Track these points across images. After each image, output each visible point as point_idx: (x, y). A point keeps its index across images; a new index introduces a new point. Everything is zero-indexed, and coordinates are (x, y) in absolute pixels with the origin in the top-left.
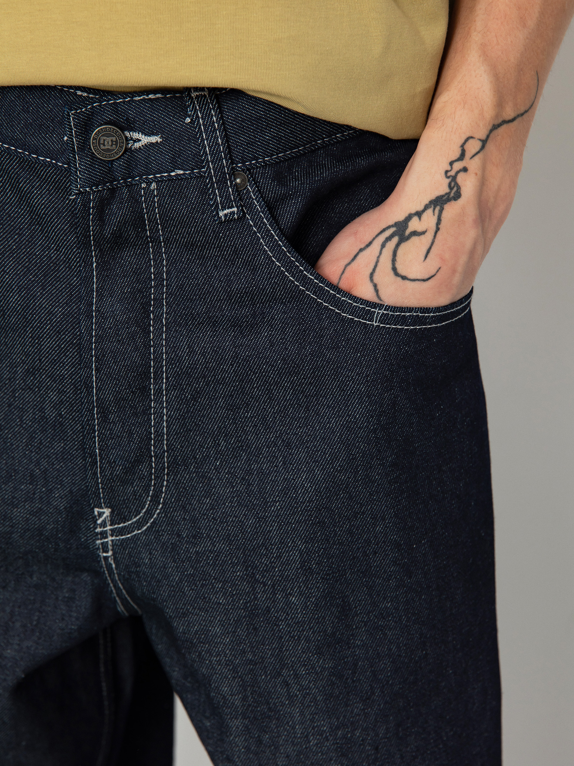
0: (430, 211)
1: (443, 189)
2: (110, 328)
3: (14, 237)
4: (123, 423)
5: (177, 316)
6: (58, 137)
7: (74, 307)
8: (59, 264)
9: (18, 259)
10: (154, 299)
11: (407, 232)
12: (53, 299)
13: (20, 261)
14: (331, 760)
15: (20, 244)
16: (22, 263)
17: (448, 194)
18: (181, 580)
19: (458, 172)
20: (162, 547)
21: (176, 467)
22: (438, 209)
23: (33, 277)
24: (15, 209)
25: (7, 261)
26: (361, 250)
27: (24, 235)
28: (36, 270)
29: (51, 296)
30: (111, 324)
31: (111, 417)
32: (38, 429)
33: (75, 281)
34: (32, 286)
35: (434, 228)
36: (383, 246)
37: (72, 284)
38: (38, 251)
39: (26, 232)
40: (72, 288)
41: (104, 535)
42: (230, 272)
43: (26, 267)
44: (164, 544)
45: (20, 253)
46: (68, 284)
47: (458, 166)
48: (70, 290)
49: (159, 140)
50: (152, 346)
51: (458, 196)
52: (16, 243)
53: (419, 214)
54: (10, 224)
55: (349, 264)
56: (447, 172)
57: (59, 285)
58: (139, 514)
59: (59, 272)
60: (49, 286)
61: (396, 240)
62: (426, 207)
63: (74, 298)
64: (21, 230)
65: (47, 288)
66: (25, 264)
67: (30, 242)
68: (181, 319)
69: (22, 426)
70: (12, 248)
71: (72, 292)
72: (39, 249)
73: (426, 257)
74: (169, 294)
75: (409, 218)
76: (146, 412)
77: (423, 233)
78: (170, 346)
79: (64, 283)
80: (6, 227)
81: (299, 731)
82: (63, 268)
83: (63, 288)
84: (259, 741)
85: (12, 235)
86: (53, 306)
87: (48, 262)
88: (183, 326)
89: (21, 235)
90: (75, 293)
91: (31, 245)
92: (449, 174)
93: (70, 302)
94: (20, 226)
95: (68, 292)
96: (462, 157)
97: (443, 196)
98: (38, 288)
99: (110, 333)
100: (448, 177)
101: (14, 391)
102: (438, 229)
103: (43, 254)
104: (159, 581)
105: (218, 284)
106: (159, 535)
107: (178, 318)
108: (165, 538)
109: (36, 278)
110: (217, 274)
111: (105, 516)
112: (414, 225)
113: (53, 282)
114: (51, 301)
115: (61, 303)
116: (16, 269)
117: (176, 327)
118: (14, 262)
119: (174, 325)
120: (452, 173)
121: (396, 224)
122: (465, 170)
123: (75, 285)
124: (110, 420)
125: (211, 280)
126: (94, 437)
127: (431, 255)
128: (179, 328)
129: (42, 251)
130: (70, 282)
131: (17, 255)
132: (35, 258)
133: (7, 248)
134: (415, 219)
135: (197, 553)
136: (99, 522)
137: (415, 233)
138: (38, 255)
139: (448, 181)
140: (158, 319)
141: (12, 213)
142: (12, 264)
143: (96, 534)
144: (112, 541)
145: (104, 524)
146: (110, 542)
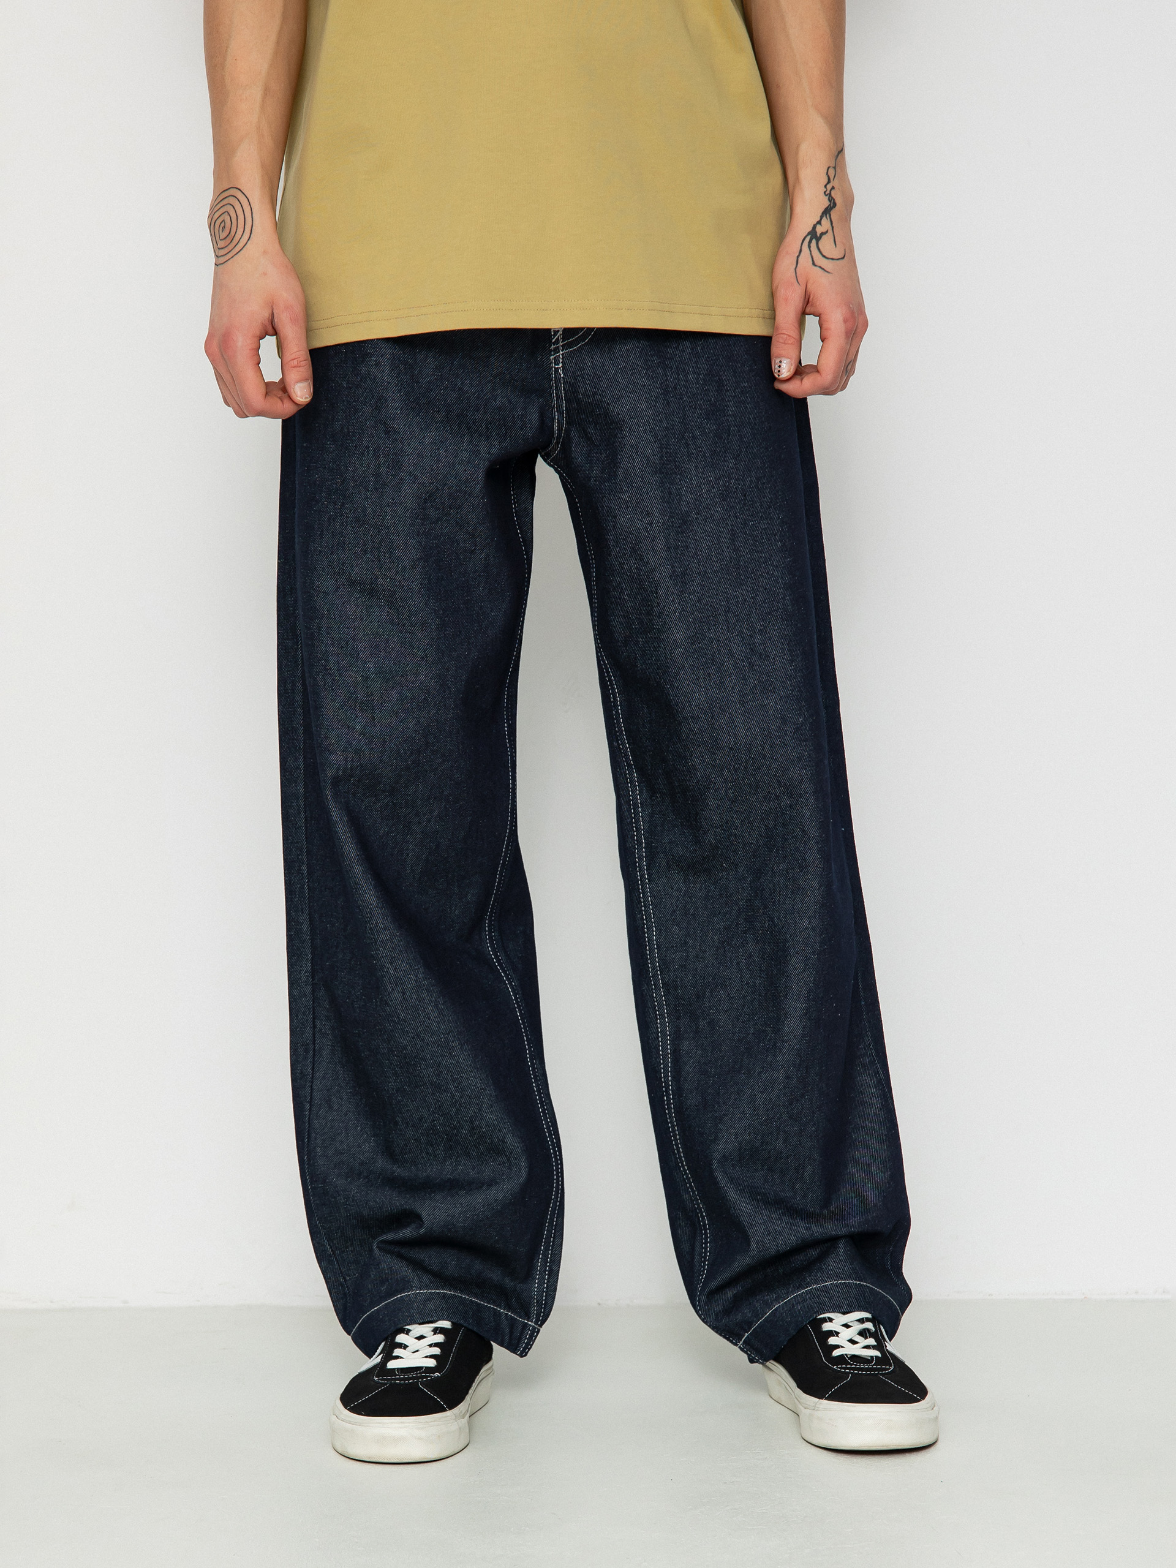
0: (824, 218)
1: (826, 203)
11: (818, 235)
14: (716, 504)
17: (830, 205)
18: (616, 373)
19: (831, 191)
20: (601, 351)
22: (828, 215)
26: (798, 257)
35: (831, 227)
36: (809, 247)
41: (556, 350)
44: (602, 349)
47: (829, 187)
51: (835, 205)
53: (819, 222)
55: (796, 267)
56: (825, 192)
61: (814, 241)
62: (821, 217)
73: (835, 244)
75: (814, 227)
77: (827, 232)
81: (694, 482)
84: (670, 493)
92: (826, 193)
96: (829, 182)
97: (827, 208)
100: (826, 195)
102: (833, 227)
104: (600, 377)
106: (598, 342)
108: (603, 344)
111: (558, 336)
112: (819, 230)
120: (828, 192)
121: (809, 234)
122: (833, 188)
127: (837, 243)
134: (818, 226)
136: (553, 341)
137: (822, 234)
139: (827, 197)
143: (551, 351)
144: (563, 355)
145: (557, 341)
146: (561, 356)
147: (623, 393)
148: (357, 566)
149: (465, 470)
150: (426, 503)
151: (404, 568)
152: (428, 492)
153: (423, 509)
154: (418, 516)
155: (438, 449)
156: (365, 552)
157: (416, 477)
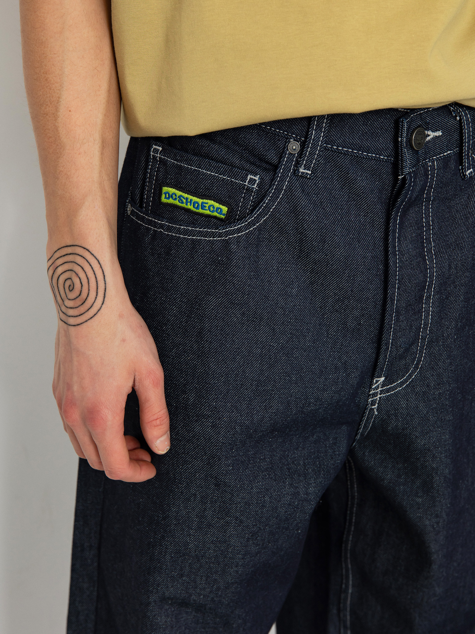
2: (407, 261)
3: (338, 211)
4: (407, 320)
5: (439, 247)
6: (383, 140)
7: (377, 251)
8: (366, 224)
9: (342, 225)
10: (426, 239)
12: (365, 248)
13: (343, 226)
15: (342, 215)
16: (345, 227)
18: (427, 413)
20: (416, 395)
21: (431, 344)
23: (352, 236)
24: (338, 193)
25: (336, 227)
27: (344, 209)
28: (353, 231)
29: (364, 246)
30: (407, 257)
31: (401, 317)
32: (340, 336)
33: (376, 234)
34: (352, 242)
37: (374, 237)
38: (352, 218)
39: (345, 207)
40: (375, 239)
41: (375, 395)
42: (466, 212)
43: (348, 229)
44: (417, 393)
45: (343, 221)
46: (372, 237)
48: (374, 241)
49: (441, 134)
50: (428, 269)
52: (340, 215)
54: (335, 203)
57: (367, 238)
58: (404, 377)
59: (366, 230)
60: (362, 240)
63: (377, 245)
64: (341, 206)
65: (361, 241)
66: (347, 227)
67: (347, 213)
68: (443, 249)
69: (328, 337)
70: (338, 218)
71: (375, 242)
72: (354, 217)
74: (434, 234)
76: (420, 312)
78: (438, 267)
79: (370, 237)
80: (333, 205)
82: (368, 226)
83: (370, 240)
85: (337, 210)
86: (366, 253)
87: (359, 224)
88: (445, 253)
89: (341, 209)
90: (377, 242)
91: (348, 215)
93: (375, 248)
94: (341, 203)
95: (373, 242)
98: (356, 242)
99: (406, 263)
101: (323, 314)
103: (356, 220)
104: (412, 416)
105: (460, 222)
106: (414, 388)
107: (441, 249)
108: (418, 389)
109: (354, 236)
110: (459, 215)
111: (379, 382)
113: (364, 237)
114: (364, 249)
115: (370, 250)
116: (342, 232)
117: (441, 254)
118: (340, 228)
119: (439, 253)
123: (376, 237)
124: (400, 320)
125: (456, 220)
126: (391, 332)
128: (443, 255)
129: (355, 218)
130: (373, 236)
131: (342, 222)
132: (351, 223)
133: (335, 219)
135: (440, 393)
136: (373, 387)
138: (353, 221)
140: (429, 251)
141: (336, 196)
142: (340, 229)
143: (370, 395)
144: (380, 398)
145: (377, 388)
146: (378, 399)
147: (431, 428)
148: (172, 587)
149: (286, 512)
150: (248, 541)
151: (218, 589)
152: (251, 533)
153: (245, 546)
154: (240, 552)
155: (264, 496)
156: (182, 576)
157: (241, 522)
